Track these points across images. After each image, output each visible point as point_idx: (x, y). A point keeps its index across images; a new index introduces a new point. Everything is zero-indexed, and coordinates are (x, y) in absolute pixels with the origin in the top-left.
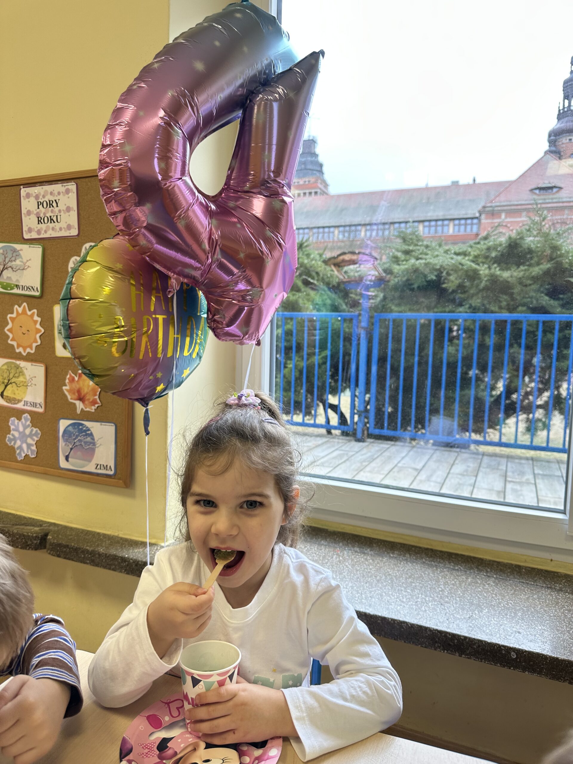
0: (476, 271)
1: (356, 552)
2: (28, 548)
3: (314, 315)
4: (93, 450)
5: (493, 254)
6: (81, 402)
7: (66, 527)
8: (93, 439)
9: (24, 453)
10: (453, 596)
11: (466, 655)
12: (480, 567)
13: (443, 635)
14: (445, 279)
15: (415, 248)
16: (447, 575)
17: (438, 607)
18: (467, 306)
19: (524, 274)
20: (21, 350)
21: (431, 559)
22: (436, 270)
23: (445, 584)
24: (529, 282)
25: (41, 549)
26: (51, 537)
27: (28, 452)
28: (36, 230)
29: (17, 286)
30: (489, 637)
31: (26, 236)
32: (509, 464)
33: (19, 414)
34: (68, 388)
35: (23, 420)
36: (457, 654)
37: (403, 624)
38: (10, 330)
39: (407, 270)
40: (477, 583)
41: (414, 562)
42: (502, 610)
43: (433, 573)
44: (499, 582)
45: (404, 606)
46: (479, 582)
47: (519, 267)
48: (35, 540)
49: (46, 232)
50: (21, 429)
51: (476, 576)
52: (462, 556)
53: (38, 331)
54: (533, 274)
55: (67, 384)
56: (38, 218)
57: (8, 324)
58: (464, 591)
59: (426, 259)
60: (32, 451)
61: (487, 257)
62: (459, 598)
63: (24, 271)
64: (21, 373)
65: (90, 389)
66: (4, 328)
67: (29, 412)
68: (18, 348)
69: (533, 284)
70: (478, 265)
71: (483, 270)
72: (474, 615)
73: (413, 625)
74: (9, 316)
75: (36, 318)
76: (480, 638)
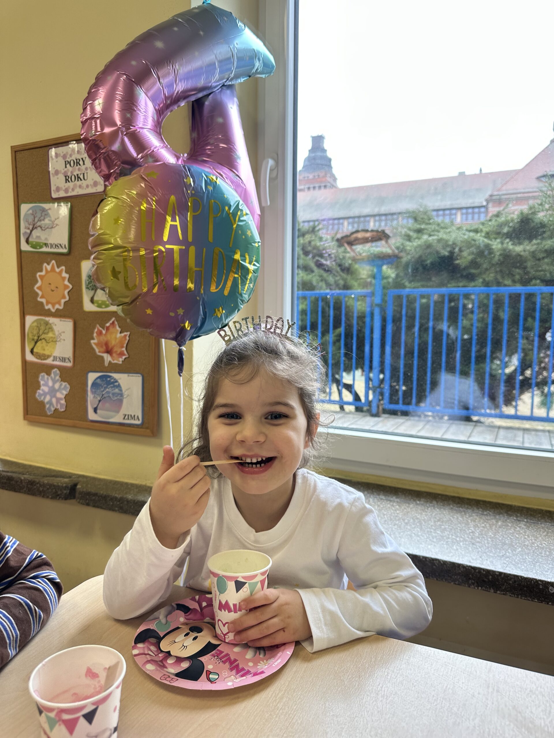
0: (487, 246)
1: (381, 499)
2: (58, 497)
3: (328, 294)
4: (121, 401)
5: (506, 230)
6: (109, 355)
7: (94, 479)
8: (121, 390)
9: (53, 407)
10: (484, 537)
11: (501, 591)
12: (509, 512)
13: (477, 571)
14: (457, 255)
15: (427, 227)
16: (476, 519)
17: (469, 546)
18: (481, 280)
19: (537, 248)
20: (50, 307)
21: (459, 505)
22: (448, 246)
23: (475, 526)
24: (541, 255)
25: (70, 499)
26: (80, 487)
27: (57, 406)
28: (64, 188)
29: (46, 245)
30: (525, 572)
31: (54, 196)
32: (526, 436)
33: (48, 369)
34: (95, 341)
35: (52, 375)
36: (492, 591)
37: (435, 562)
38: (39, 288)
39: (419, 246)
40: (508, 526)
41: (441, 508)
42: (536, 549)
43: (462, 517)
44: (530, 525)
45: (435, 546)
46: (510, 525)
47: (530, 242)
48: (65, 490)
49: (73, 190)
50: (50, 383)
51: (506, 520)
52: (490, 503)
53: (66, 287)
54: (546, 247)
55: (95, 338)
56: (66, 177)
57: (37, 282)
58: (496, 533)
59: (438, 236)
60: (61, 405)
61: (498, 233)
62: (490, 538)
63: (53, 229)
64: (51, 329)
65: (117, 341)
66: (33, 286)
67: (59, 367)
68: (47, 304)
69: (547, 257)
70: (491, 240)
71: (496, 245)
72: (508, 554)
73: (445, 563)
74: (39, 274)
75: (64, 275)
76: (516, 574)
